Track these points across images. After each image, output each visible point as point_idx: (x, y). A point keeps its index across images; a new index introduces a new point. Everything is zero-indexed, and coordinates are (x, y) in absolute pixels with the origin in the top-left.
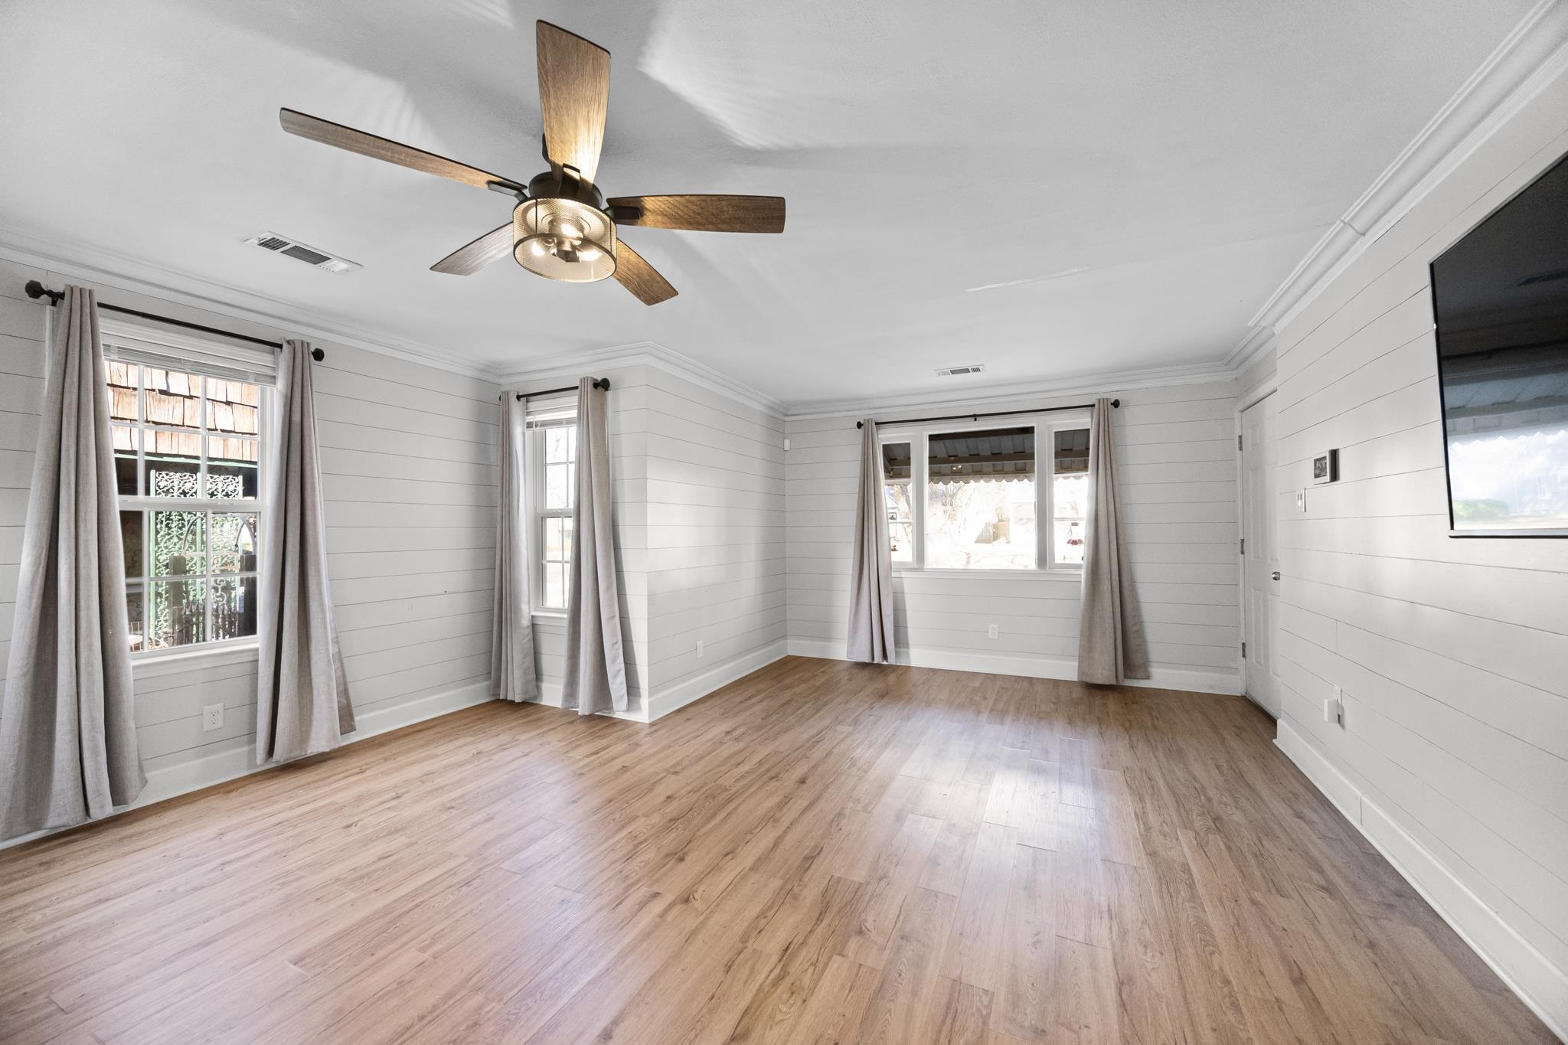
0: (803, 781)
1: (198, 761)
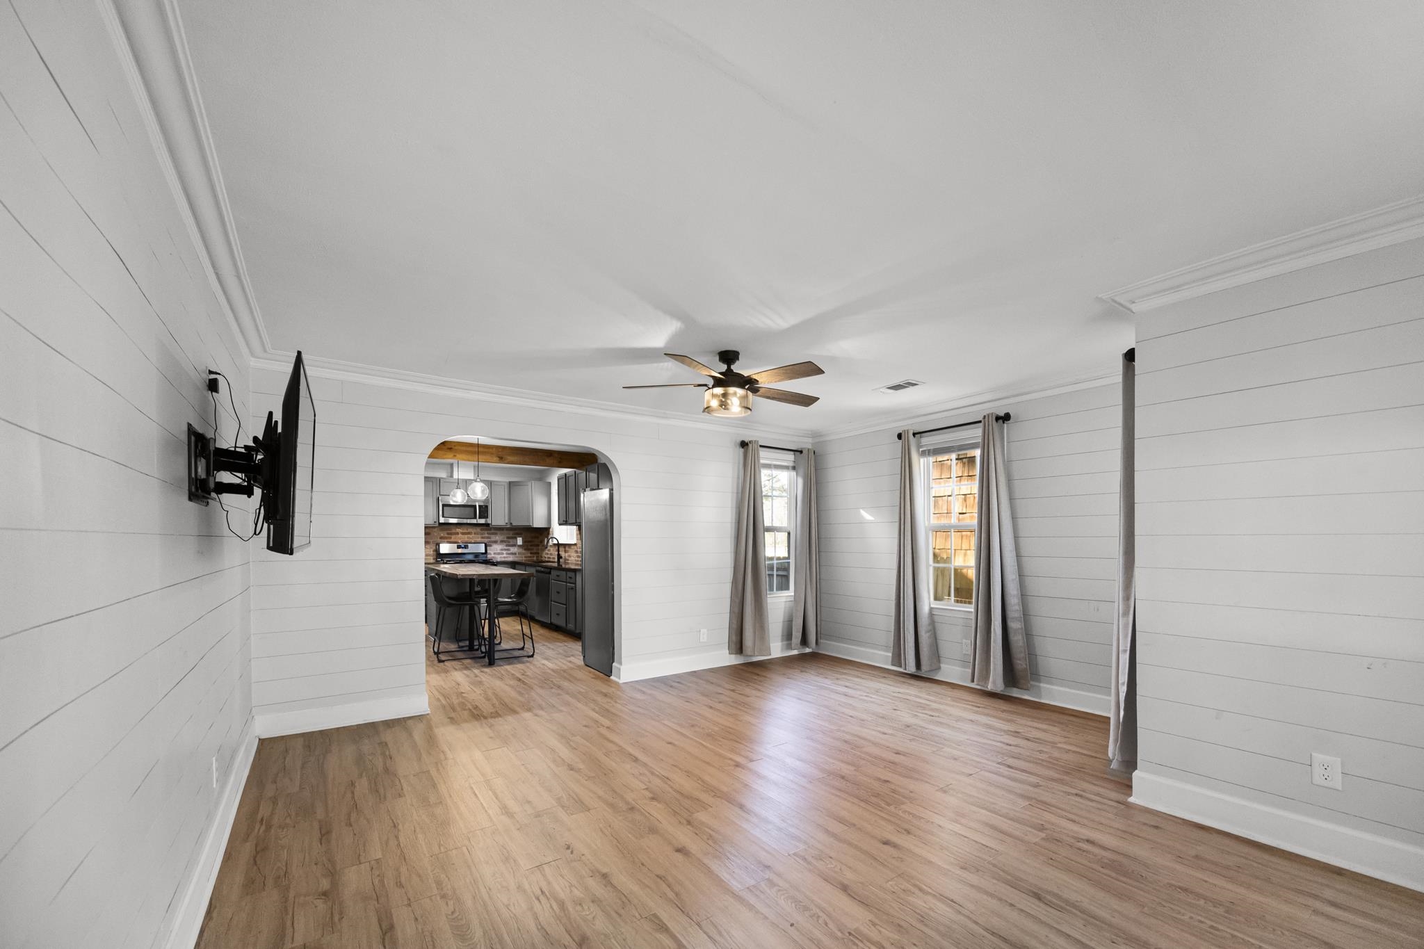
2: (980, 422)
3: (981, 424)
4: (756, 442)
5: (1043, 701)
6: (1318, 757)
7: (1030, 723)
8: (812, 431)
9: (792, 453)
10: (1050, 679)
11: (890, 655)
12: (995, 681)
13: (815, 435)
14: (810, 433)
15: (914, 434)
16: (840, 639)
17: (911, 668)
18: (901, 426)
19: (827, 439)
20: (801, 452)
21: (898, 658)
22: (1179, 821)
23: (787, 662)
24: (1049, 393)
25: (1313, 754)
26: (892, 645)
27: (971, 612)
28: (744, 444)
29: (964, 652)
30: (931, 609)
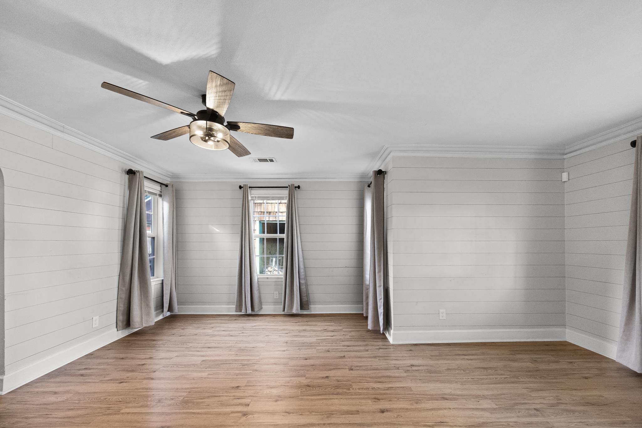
0: (382, 411)
1: (273, 306)
2: (287, 187)
3: (288, 189)
4: (142, 172)
5: (312, 313)
6: (441, 311)
7: (328, 324)
8: (173, 173)
9: (159, 185)
10: (315, 303)
11: (234, 306)
12: (296, 309)
13: (175, 176)
14: (172, 174)
15: (249, 187)
16: (193, 303)
17: (249, 311)
18: (242, 183)
19: (187, 181)
20: (167, 186)
21: (239, 307)
22: (409, 345)
23: (160, 325)
24: (327, 180)
25: (440, 310)
26: (236, 301)
27: (282, 278)
28: (131, 172)
29: (275, 298)
30: (258, 278)
